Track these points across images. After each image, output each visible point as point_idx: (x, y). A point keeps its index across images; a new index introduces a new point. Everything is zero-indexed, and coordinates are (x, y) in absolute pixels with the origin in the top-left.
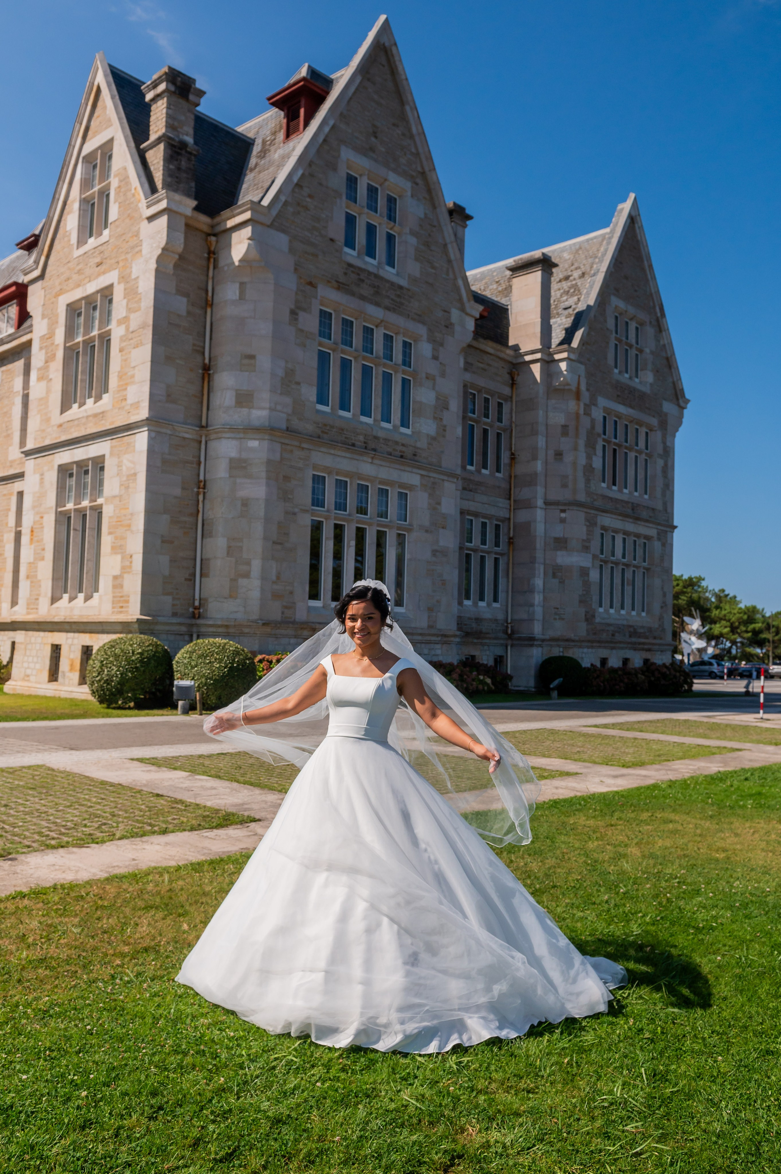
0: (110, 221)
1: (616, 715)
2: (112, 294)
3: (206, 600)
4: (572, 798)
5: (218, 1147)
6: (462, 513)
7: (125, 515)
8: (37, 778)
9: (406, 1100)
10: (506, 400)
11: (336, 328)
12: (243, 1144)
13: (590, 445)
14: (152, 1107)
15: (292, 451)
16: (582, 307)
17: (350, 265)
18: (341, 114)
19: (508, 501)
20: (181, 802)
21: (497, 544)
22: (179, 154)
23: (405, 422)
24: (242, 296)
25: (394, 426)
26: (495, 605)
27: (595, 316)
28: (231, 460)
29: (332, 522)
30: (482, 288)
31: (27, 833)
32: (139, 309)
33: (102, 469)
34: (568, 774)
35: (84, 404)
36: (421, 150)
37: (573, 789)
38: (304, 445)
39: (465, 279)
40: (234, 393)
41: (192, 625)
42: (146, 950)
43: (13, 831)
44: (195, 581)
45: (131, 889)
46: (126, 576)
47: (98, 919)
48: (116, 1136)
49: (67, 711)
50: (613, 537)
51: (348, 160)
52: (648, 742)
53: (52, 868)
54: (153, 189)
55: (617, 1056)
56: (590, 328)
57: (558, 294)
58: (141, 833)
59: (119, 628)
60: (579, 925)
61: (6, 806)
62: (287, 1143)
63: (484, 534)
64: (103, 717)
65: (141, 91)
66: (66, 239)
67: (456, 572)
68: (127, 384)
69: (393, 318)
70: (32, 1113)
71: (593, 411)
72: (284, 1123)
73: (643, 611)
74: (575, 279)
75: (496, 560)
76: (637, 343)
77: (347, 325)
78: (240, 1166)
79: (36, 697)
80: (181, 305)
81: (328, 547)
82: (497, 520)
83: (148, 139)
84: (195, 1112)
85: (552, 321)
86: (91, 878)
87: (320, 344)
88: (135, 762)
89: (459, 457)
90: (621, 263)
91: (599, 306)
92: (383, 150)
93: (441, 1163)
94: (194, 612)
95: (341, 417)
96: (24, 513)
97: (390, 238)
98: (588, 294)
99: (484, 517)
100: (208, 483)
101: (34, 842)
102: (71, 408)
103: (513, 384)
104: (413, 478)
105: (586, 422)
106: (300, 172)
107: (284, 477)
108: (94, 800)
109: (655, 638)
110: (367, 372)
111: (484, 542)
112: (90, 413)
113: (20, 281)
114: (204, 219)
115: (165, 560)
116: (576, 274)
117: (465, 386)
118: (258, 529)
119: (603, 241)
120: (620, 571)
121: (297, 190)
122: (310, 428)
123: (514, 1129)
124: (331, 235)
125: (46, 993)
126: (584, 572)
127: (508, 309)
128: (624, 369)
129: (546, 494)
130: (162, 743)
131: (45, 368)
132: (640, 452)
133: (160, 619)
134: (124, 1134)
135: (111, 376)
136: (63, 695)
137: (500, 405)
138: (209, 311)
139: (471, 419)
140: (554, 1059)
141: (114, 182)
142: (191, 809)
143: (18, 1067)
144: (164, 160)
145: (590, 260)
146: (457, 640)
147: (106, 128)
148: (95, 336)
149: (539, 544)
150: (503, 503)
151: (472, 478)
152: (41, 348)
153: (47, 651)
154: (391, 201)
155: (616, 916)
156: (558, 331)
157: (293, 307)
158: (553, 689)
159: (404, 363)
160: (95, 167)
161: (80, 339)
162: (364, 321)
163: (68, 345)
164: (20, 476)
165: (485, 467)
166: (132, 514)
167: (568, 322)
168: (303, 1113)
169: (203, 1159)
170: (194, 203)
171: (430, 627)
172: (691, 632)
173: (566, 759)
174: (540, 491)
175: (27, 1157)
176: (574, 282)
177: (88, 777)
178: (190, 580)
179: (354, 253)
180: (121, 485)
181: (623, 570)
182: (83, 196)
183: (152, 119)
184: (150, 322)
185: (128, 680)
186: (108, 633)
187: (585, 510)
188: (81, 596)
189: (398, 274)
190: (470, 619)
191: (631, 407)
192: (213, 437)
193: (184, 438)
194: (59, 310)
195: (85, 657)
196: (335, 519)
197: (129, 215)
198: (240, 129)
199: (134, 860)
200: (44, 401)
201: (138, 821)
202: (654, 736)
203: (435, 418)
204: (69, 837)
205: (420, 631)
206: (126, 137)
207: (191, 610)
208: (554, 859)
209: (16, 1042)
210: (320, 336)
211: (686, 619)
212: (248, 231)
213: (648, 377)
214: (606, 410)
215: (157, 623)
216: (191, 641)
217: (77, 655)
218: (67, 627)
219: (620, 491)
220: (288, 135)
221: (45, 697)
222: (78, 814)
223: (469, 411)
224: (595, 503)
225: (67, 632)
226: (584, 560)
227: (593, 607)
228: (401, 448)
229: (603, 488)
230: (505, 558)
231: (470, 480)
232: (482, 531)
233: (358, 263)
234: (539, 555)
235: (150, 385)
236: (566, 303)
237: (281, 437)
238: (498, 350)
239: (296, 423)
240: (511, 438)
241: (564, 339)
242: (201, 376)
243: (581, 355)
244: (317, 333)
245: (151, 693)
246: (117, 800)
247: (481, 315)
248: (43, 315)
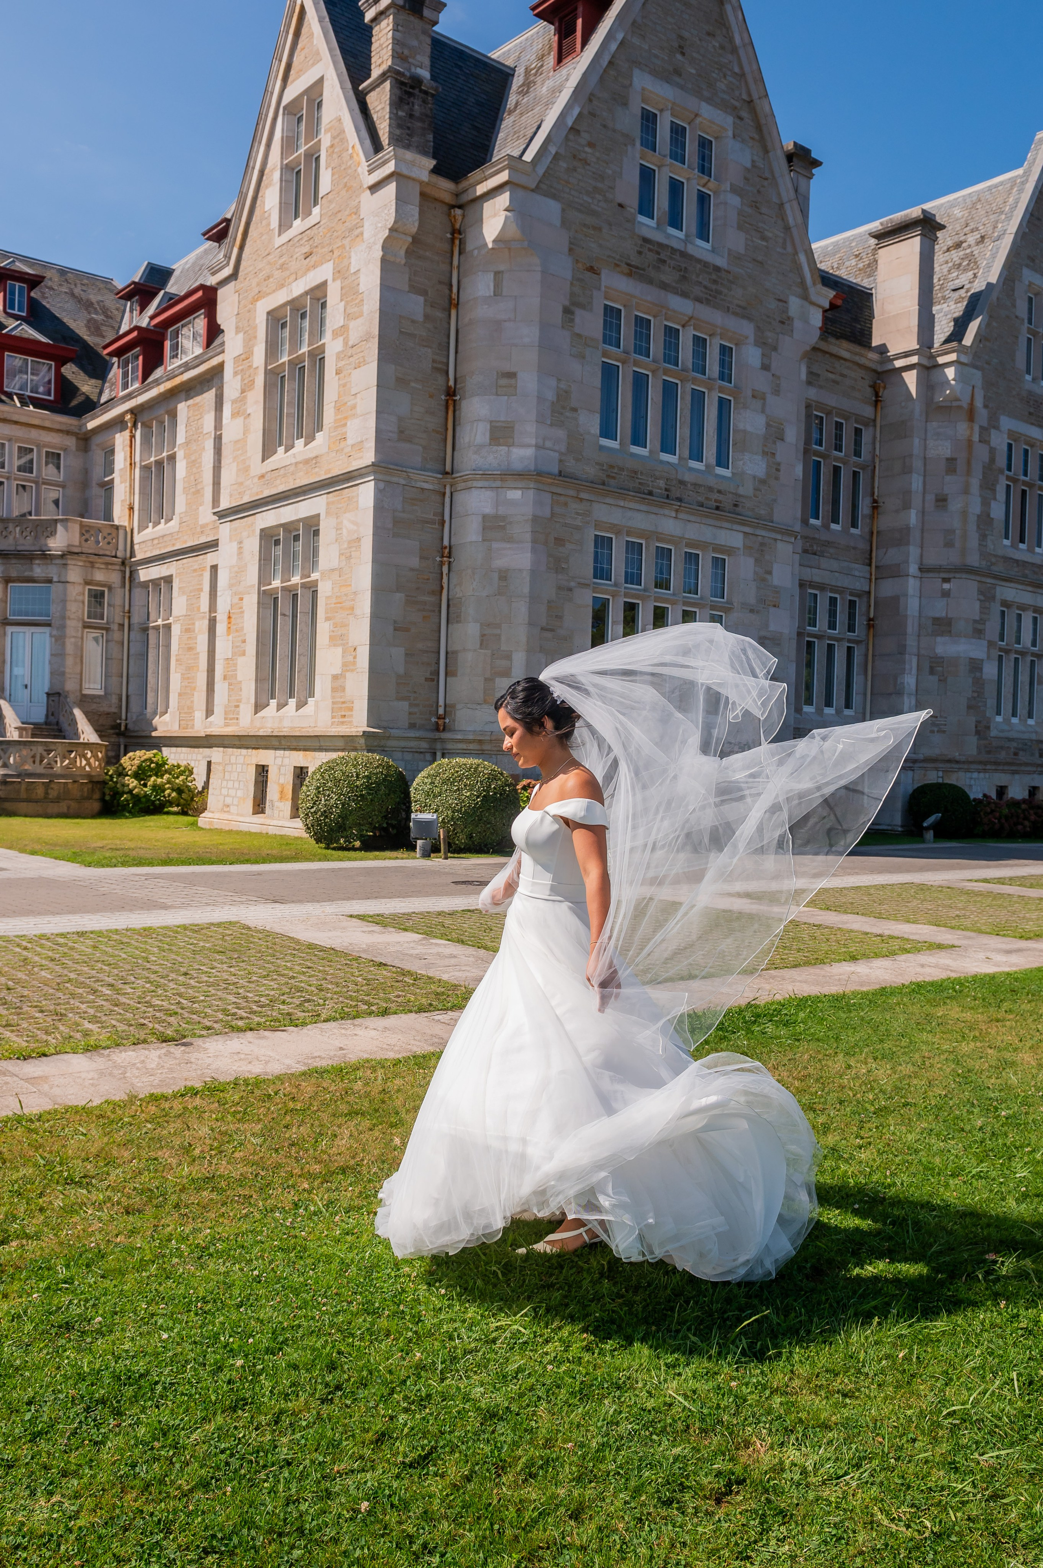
0: (320, 195)
1: (1016, 865)
2: (326, 296)
3: (453, 706)
4: (943, 981)
5: (409, 1446)
6: (802, 585)
7: (346, 595)
8: (227, 938)
9: (670, 1396)
10: (866, 425)
11: (626, 331)
12: (441, 1444)
13: (988, 486)
14: (327, 1385)
15: (566, 504)
16: (979, 286)
17: (646, 240)
18: (634, 23)
19: (868, 568)
20: (409, 973)
21: (851, 628)
22: (410, 95)
23: (722, 460)
24: (498, 292)
25: (707, 466)
26: (847, 712)
27: (998, 299)
28: (485, 517)
29: (622, 600)
30: (836, 266)
31: (208, 1011)
32: (361, 315)
33: (316, 533)
34: (940, 947)
35: (293, 447)
36: (747, 69)
37: (947, 968)
38: (583, 495)
39: (810, 253)
40: (488, 426)
41: (435, 740)
42: (344, 1170)
43: (191, 1007)
44: (438, 681)
45: (333, 1088)
46: (348, 675)
47: (286, 1127)
48: (276, 1423)
49: (274, 852)
50: (1019, 616)
51: (643, 89)
53: (236, 1057)
54: (377, 147)
55: (978, 1352)
56: (991, 317)
57: (945, 268)
58: (354, 1013)
59: (340, 743)
60: (937, 1160)
61: (186, 974)
62: (502, 1447)
63: (832, 614)
64: (320, 860)
65: (359, 8)
66: (264, 223)
67: (793, 667)
68: (346, 418)
69: (706, 313)
70: (172, 1384)
71: (993, 437)
72: (501, 1419)
74: (970, 246)
75: (850, 650)
77: (642, 324)
78: (436, 1474)
79: (238, 832)
80: (416, 306)
81: (615, 633)
82: (851, 594)
83: (369, 76)
84: (382, 1396)
85: (935, 309)
86: (283, 1072)
87: (605, 354)
88: (354, 920)
89: (798, 506)
91: (1004, 284)
92: (693, 71)
93: (712, 1489)
94: (437, 723)
95: (633, 455)
96: (219, 594)
97: (703, 199)
98: (989, 267)
99: (832, 591)
100: (453, 550)
101: (216, 1022)
102: (275, 452)
103: (877, 401)
104: (733, 538)
105: (981, 452)
106: (576, 111)
107: (556, 539)
108: (297, 968)
110: (669, 391)
111: (832, 626)
112: (299, 459)
113: (208, 284)
114: (445, 185)
115: (398, 653)
116: (972, 239)
117: (808, 407)
118: (521, 609)
119: (1012, 188)
120: (1028, 664)
121: (571, 137)
122: (590, 471)
123: (820, 1447)
124: (620, 199)
125: (209, 1224)
126: (975, 666)
127: (871, 295)
128: (1040, 374)
129: (921, 556)
130: (391, 896)
131: (241, 400)
133: (393, 732)
134: (286, 1421)
135: (325, 408)
136: (272, 831)
137: (858, 432)
138: (453, 312)
139: (817, 453)
140: (886, 1350)
141: (325, 139)
142: (420, 983)
143: (160, 1321)
144: (391, 105)
145: (993, 218)
147: (313, 64)
148: (304, 354)
149: (911, 627)
150: (860, 570)
151: (817, 536)
152: (236, 374)
153: (252, 773)
154: (704, 145)
155: (992, 1150)
156: (943, 322)
157: (567, 303)
158: (928, 828)
159: (722, 377)
160: (300, 120)
161: (285, 359)
162: (666, 319)
163: (269, 367)
164: (213, 545)
165: (835, 520)
166: (355, 593)
167: (958, 309)
168: (528, 1406)
169: (388, 1461)
170: (431, 163)
173: (938, 926)
174: (914, 552)
175: (157, 1445)
176: (968, 251)
177: (293, 939)
178: (433, 680)
179: (652, 223)
180: (341, 554)
181: (1033, 662)
182: (285, 162)
183: (374, 47)
184: (376, 331)
185: (351, 812)
186: (327, 750)
187: (978, 578)
188: (292, 702)
189: (713, 250)
192: (460, 486)
193: (423, 490)
194: (257, 321)
195: (298, 782)
196: (626, 595)
197: (345, 186)
198: (495, 55)
199: (341, 1049)
200: (240, 444)
201: (351, 998)
203: (765, 453)
204: (262, 1017)
206: (339, 76)
207: (434, 719)
208: (909, 1066)
209: (161, 1289)
210: (605, 342)
212: (504, 199)
214: (1011, 434)
215: (388, 737)
216: (434, 760)
217: (288, 779)
218: (275, 742)
219: (1031, 550)
220: (560, 60)
221: (250, 834)
222: (276, 986)
223: (813, 441)
224: (993, 568)
225: (276, 749)
226: (973, 649)
227: (988, 715)
228: (716, 496)
229: (1005, 546)
230: (863, 647)
231: (814, 539)
232: (830, 610)
233: (658, 237)
234: (911, 642)
235: (377, 418)
236: (957, 281)
237: (551, 484)
238: (856, 354)
239: (571, 465)
240: (873, 478)
241: (951, 335)
242: (444, 403)
243: (976, 355)
244: (601, 338)
245: (381, 829)
246: (327, 969)
247: (831, 304)
248: (237, 328)
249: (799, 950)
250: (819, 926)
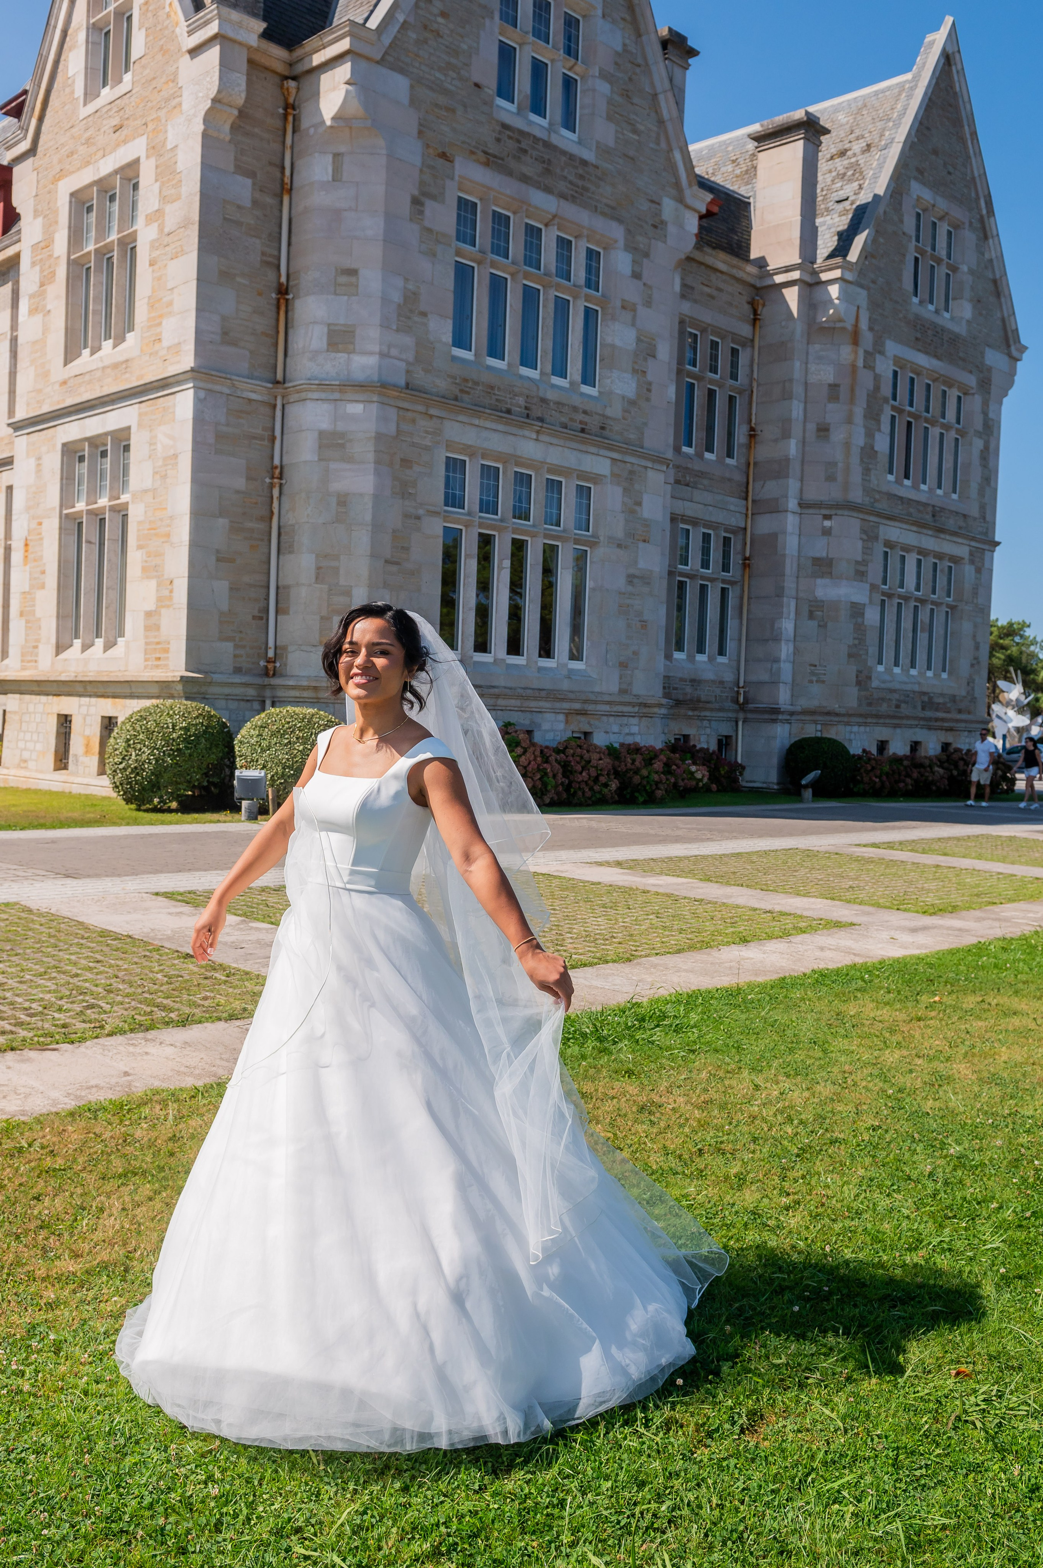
0: (132, 60)
2: (138, 176)
3: (285, 648)
6: (674, 519)
7: (161, 520)
10: (744, 345)
11: (483, 228)
13: (872, 415)
15: (413, 421)
16: (865, 198)
17: (505, 126)
19: (744, 502)
21: (726, 568)
23: (588, 378)
24: (337, 176)
25: (572, 383)
26: (721, 659)
27: (885, 212)
28: (321, 434)
29: (476, 531)
30: (711, 171)
32: (179, 198)
33: (127, 448)
34: (838, 925)
35: (100, 349)
37: (848, 951)
38: (434, 411)
39: (686, 153)
40: (326, 330)
41: (264, 687)
44: (267, 620)
45: (107, 1135)
46: (164, 611)
49: (76, 815)
50: (903, 558)
52: (959, 872)
56: (877, 231)
57: (829, 178)
58: (148, 1023)
59: (155, 690)
63: (706, 551)
64: (128, 824)
66: (67, 90)
67: (663, 611)
68: (161, 316)
69: (571, 211)
71: (878, 362)
73: (944, 670)
74: (855, 155)
75: (724, 592)
76: (949, 256)
77: (501, 222)
79: (37, 792)
80: (243, 189)
81: (468, 569)
82: (726, 531)
85: (818, 221)
86: (47, 1109)
87: (458, 253)
88: (160, 898)
89: (671, 431)
90: (928, 129)
91: (891, 196)
94: (266, 667)
95: (489, 368)
96: (14, 517)
97: (569, 84)
98: (875, 177)
99: (705, 526)
100: (285, 470)
102: (80, 355)
103: (755, 320)
104: (600, 464)
105: (866, 380)
107: (402, 460)
108: (83, 962)
109: (960, 711)
110: (530, 297)
111: (705, 564)
112: (107, 362)
113: (4, 163)
114: (277, 53)
115: (222, 587)
116: (857, 147)
117: (682, 322)
118: (362, 540)
119: (900, 94)
120: (912, 610)
122: (442, 384)
124: (476, 78)
126: (857, 611)
127: (749, 204)
128: (927, 297)
129: (801, 490)
131: (40, 294)
132: (947, 427)
133: (217, 677)
135: (138, 304)
136: (76, 789)
137: (734, 352)
138: (286, 199)
139: (690, 375)
142: (234, 980)
145: (880, 125)
146: (663, 711)
148: (113, 242)
149: (790, 568)
150: (735, 504)
151: (690, 466)
152: (33, 264)
153: (52, 726)
154: (571, 23)
156: (827, 236)
157: (416, 193)
158: (806, 787)
159: (588, 284)
161: (91, 247)
162: (527, 217)
163: (72, 257)
164: (9, 461)
165: (710, 449)
166: (171, 518)
167: (842, 222)
170: (261, 26)
171: (622, 691)
172: (1008, 704)
173: (833, 899)
174: (793, 485)
176: (853, 160)
177: (81, 923)
178: (261, 618)
179: (512, 108)
180: (155, 473)
181: (916, 607)
182: (92, 21)
184: (196, 217)
185: (166, 768)
186: (139, 697)
187: (861, 516)
188: (100, 643)
189: (580, 142)
190: (681, 680)
191: (936, 357)
192: (293, 397)
193: (250, 400)
194: (59, 203)
195: (106, 733)
196: (481, 525)
197: (161, 49)
199: (126, 1074)
200: (40, 345)
201: (145, 1002)
202: (966, 863)
203: (635, 371)
204: (29, 1030)
205: (607, 698)
207: (262, 663)
208: (829, 1085)
210: (458, 239)
211: (1001, 684)
212: (344, 71)
213: (964, 310)
214: (897, 360)
215: (210, 683)
216: (263, 709)
217: (94, 730)
218: (80, 689)
219: (915, 487)
221: (50, 793)
222: (53, 987)
223: (687, 361)
224: (876, 505)
225: (80, 696)
226: (857, 593)
227: (869, 664)
228: (581, 417)
229: (889, 482)
230: (737, 588)
231: (687, 468)
232: (703, 547)
233: (518, 123)
234: (789, 584)
235: (197, 317)
236: (841, 192)
237: (397, 398)
238: (734, 267)
239: (421, 378)
240: (750, 403)
241: (835, 250)
242: (275, 302)
243: (861, 273)
244: (454, 234)
245: (201, 787)
246: (120, 963)
247: (708, 210)
248: (35, 211)
249: (681, 931)
250: (701, 901)
